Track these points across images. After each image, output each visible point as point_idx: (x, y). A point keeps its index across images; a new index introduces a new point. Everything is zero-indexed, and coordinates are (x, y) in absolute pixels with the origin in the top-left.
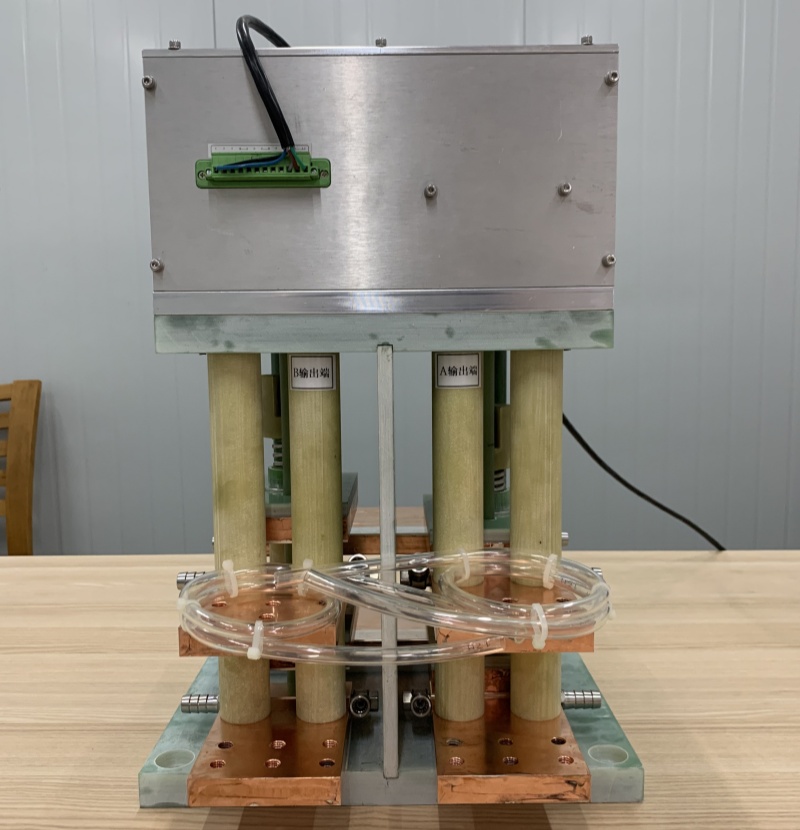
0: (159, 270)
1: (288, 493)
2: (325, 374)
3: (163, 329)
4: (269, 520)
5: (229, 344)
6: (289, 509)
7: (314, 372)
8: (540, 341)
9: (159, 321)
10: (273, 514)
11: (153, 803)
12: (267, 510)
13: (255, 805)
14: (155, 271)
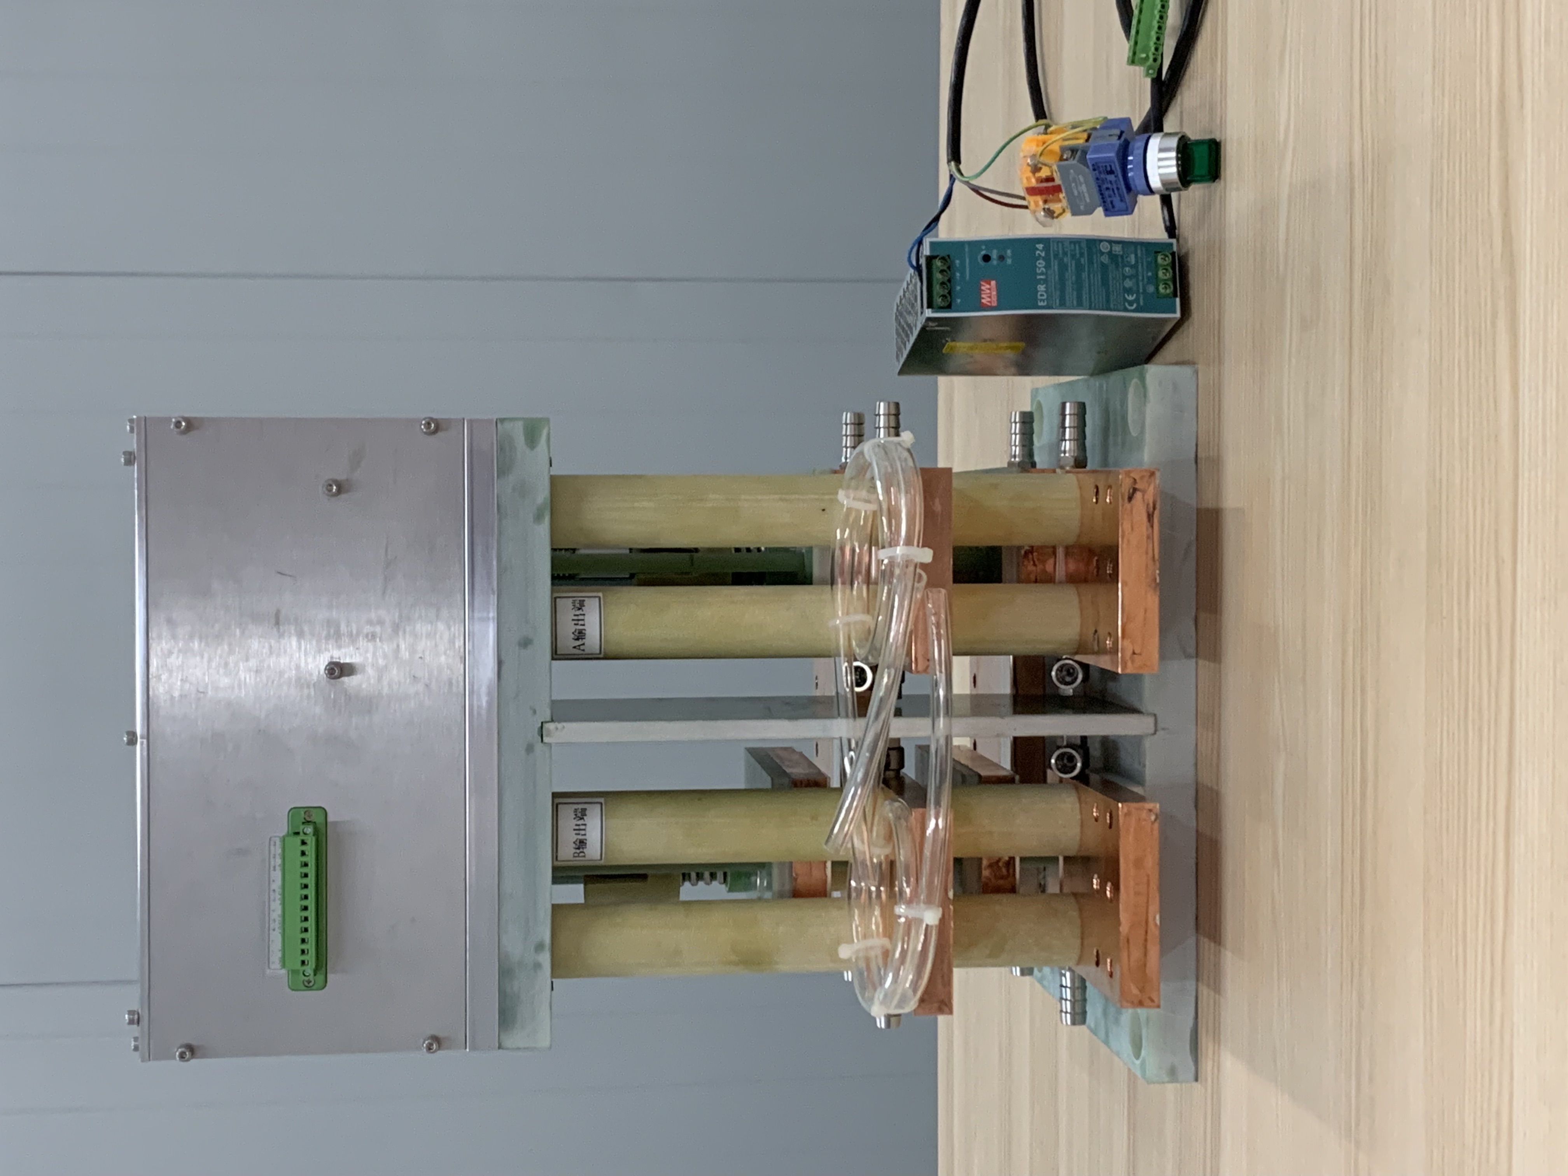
0: (436, 1042)
1: (763, 866)
2: (581, 815)
3: (516, 1039)
4: (796, 894)
5: (540, 947)
6: (782, 864)
9: (508, 1042)
10: (788, 887)
11: (1191, 1063)
12: (781, 896)
13: (1158, 917)
14: (440, 1047)
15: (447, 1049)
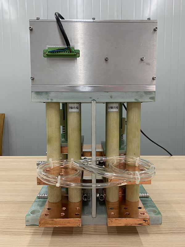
1: (67, 140)
2: (77, 108)
3: (34, 95)
4: (61, 147)
5: (52, 100)
6: (67, 144)
7: (74, 107)
8: (136, 99)
9: (33, 93)
10: (63, 146)
11: (29, 225)
12: (61, 145)
13: (57, 226)
14: (32, 80)
15: (32, 82)
